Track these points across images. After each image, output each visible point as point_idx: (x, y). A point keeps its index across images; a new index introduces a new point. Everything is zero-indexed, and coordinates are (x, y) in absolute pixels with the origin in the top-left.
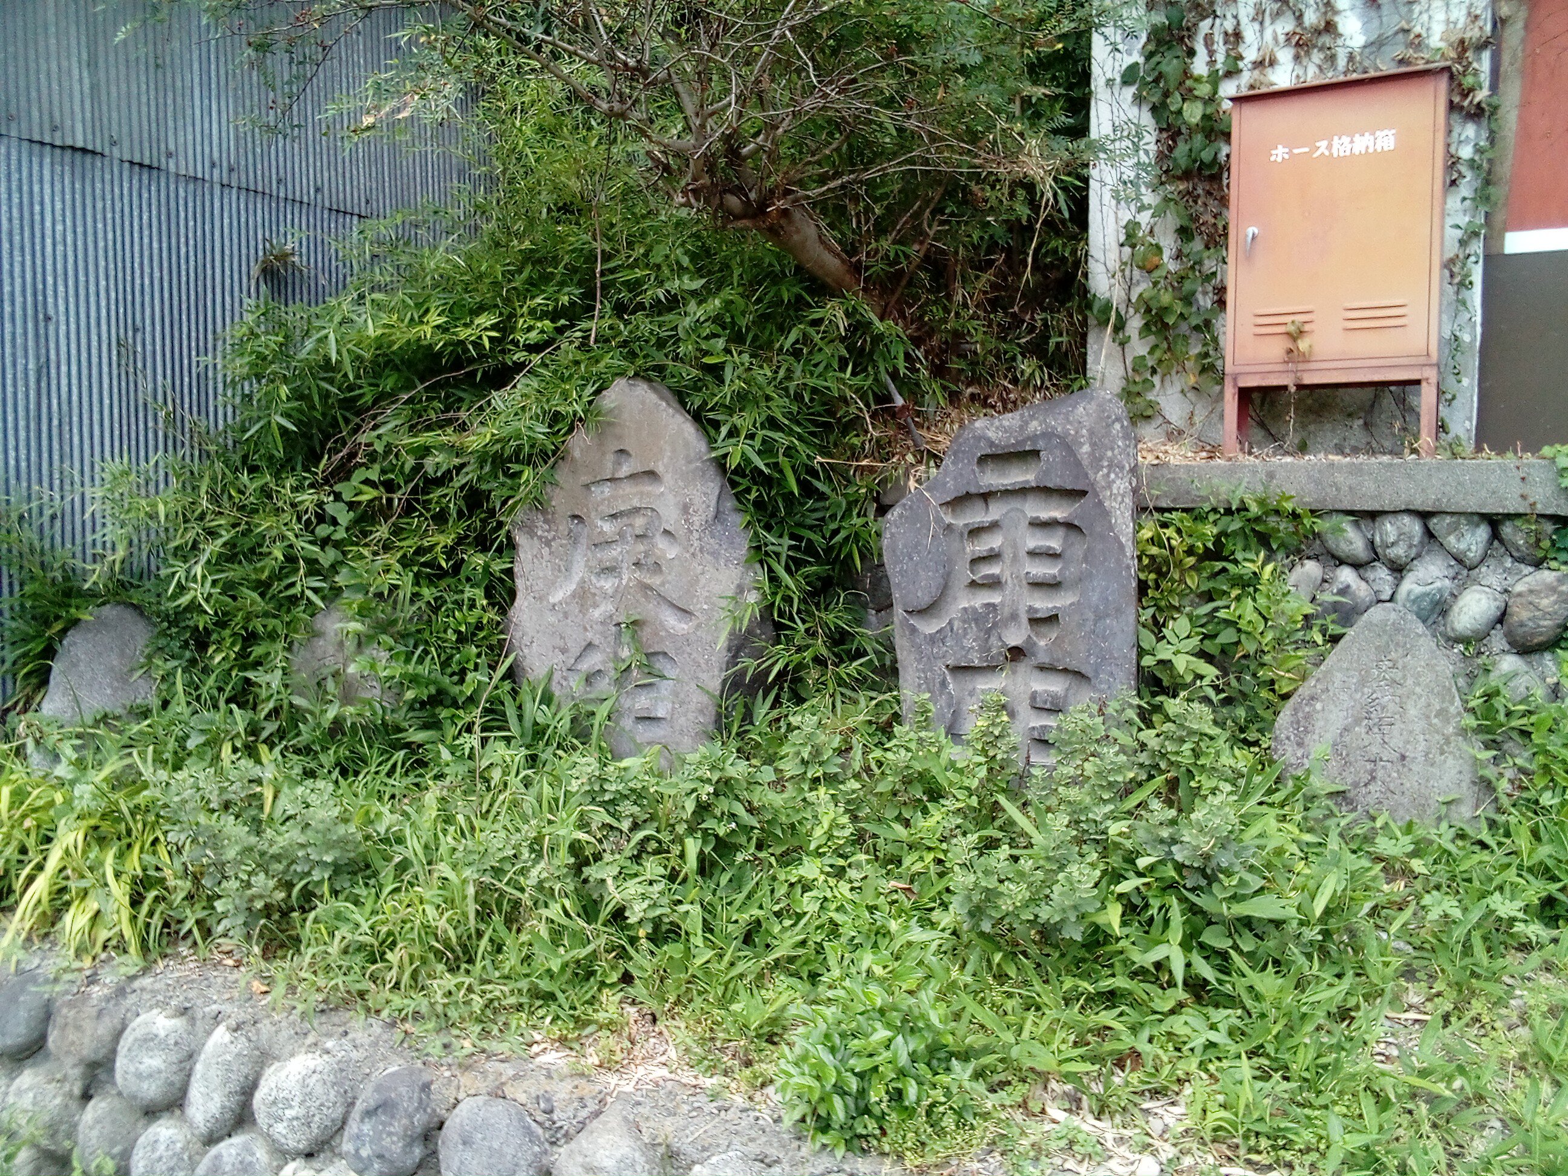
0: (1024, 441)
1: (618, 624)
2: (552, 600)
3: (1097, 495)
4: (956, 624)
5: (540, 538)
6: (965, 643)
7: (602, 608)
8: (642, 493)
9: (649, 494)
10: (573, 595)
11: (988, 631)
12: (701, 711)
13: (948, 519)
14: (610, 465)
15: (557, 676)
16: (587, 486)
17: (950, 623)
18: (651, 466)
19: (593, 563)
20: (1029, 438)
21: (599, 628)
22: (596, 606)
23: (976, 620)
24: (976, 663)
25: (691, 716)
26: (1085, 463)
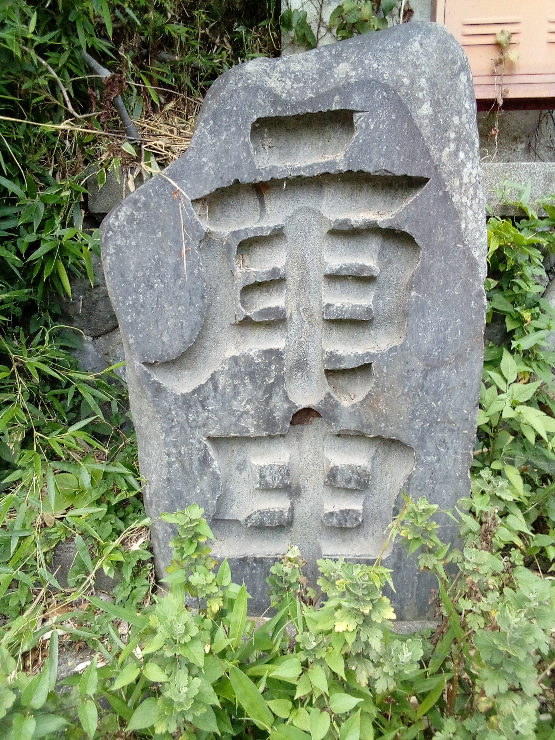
0: (330, 94)
3: (441, 184)
4: (222, 381)
6: (236, 405)
11: (269, 390)
13: (206, 225)
17: (213, 378)
20: (337, 90)
23: (252, 375)
24: (252, 432)
26: (426, 132)
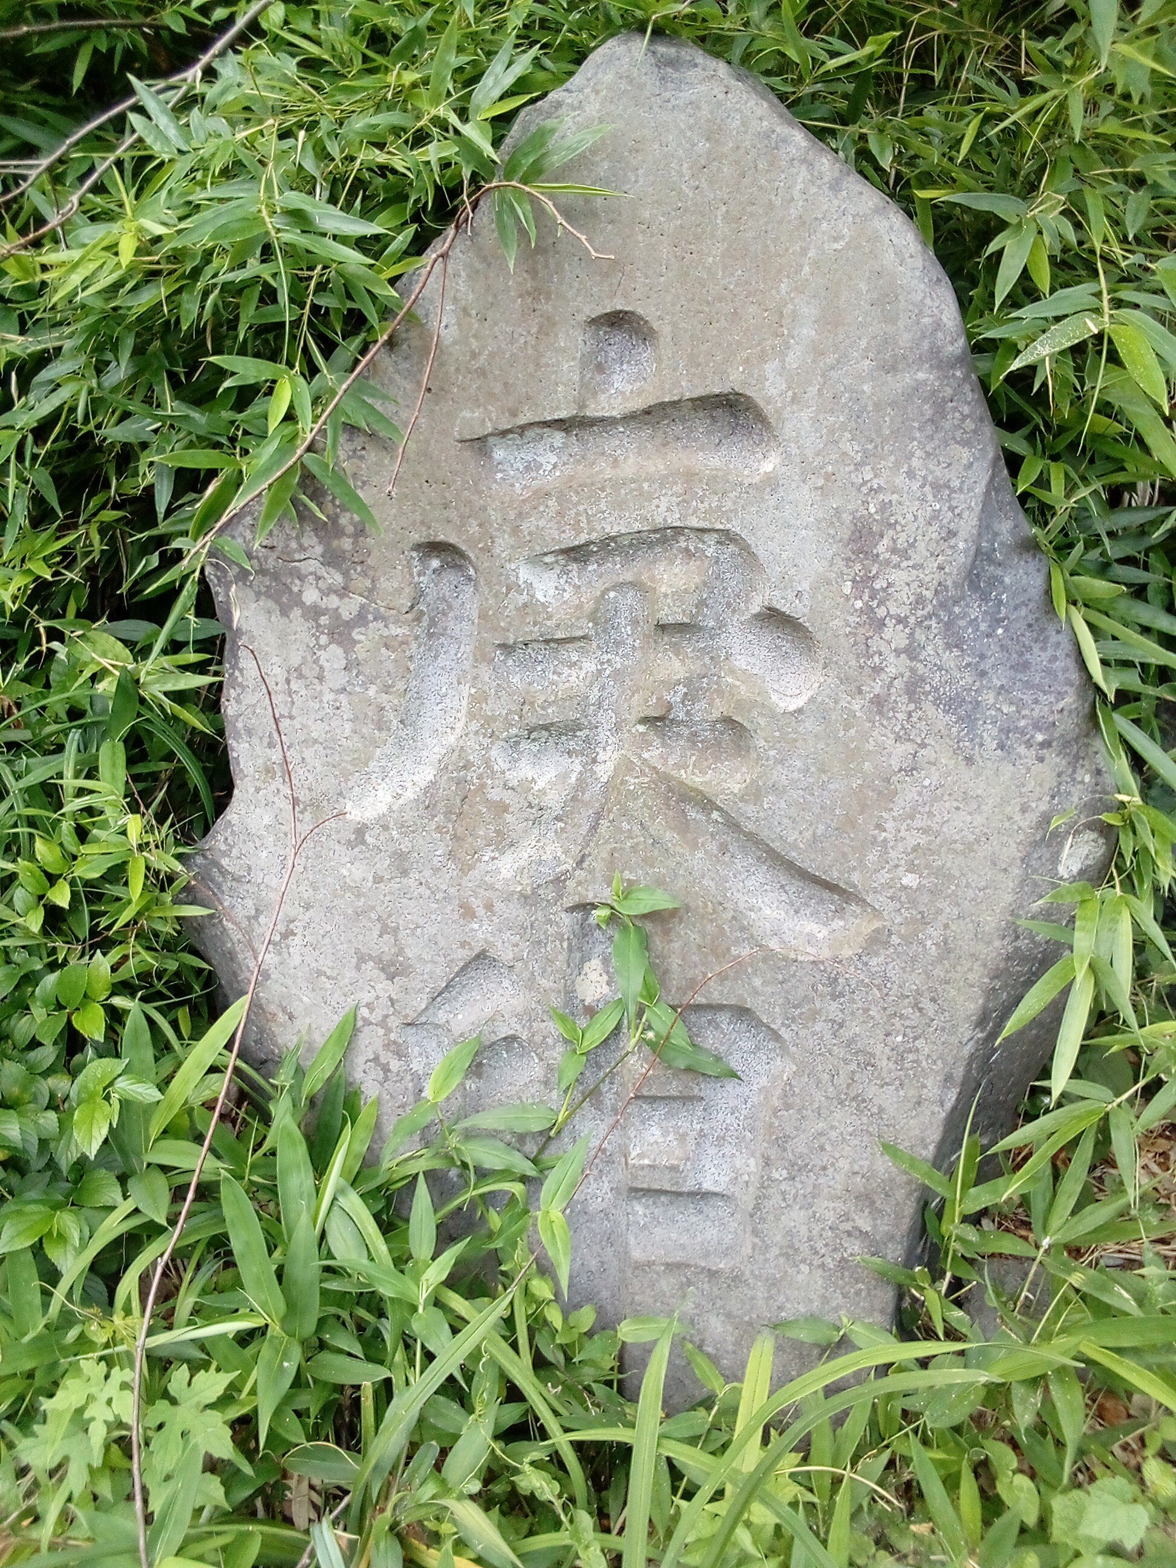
1: (585, 907)
2: (356, 813)
5: (314, 613)
7: (525, 853)
8: (690, 476)
9: (716, 483)
10: (428, 802)
12: (865, 1199)
14: (569, 369)
15: (370, 1042)
16: (480, 444)
18: (734, 380)
19: (499, 707)
21: (515, 912)
22: (503, 842)
25: (828, 1210)
